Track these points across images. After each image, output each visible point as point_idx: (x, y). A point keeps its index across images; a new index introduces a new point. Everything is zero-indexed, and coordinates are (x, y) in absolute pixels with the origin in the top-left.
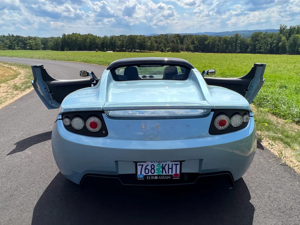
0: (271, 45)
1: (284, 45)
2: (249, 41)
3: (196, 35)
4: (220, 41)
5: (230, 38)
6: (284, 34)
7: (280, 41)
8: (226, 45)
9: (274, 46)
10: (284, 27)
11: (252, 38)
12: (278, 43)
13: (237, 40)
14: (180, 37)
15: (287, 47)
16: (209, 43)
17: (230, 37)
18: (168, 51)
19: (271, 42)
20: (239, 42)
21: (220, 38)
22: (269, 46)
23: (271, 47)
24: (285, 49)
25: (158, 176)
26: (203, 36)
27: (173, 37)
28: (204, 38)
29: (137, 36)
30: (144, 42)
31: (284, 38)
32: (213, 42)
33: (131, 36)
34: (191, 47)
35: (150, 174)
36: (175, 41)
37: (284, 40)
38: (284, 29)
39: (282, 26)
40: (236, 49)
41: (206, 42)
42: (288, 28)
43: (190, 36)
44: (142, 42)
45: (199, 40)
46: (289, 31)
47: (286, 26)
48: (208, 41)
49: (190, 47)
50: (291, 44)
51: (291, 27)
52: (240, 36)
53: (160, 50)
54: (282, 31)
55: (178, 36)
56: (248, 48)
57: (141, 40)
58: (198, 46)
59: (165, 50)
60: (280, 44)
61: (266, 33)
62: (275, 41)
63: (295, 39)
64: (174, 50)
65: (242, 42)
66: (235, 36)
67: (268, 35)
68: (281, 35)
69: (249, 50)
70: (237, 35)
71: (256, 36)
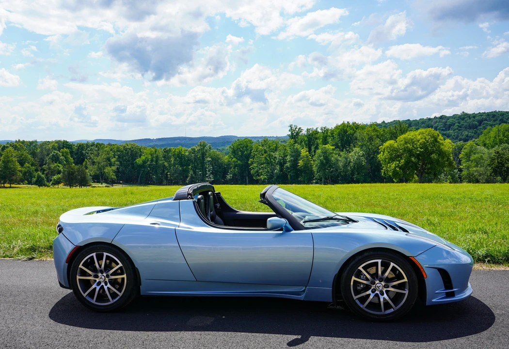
1: (307, 164)
3: (109, 144)
4: (166, 158)
5: (190, 152)
6: (301, 144)
7: (297, 155)
8: (182, 165)
9: (287, 168)
10: (297, 130)
12: (295, 162)
13: (203, 155)
14: (71, 148)
15: (315, 169)
16: (144, 162)
17: (190, 149)
18: (57, 183)
19: (281, 160)
20: (210, 159)
21: (167, 152)
22: (278, 167)
23: (281, 170)
24: (312, 173)
27: (54, 148)
28: (132, 151)
31: (304, 152)
32: (152, 161)
36: (62, 157)
37: (307, 155)
38: (298, 134)
39: (294, 128)
40: (204, 175)
41: (139, 161)
42: (304, 132)
43: (98, 146)
45: (119, 157)
46: (306, 138)
47: (300, 128)
48: (143, 158)
49: (106, 171)
50: (322, 162)
51: (308, 130)
52: (210, 148)
53: (34, 180)
54: (295, 135)
55: (64, 145)
56: (225, 173)
58: (120, 170)
59: (49, 180)
60: (301, 163)
61: (265, 141)
62: (288, 158)
63: (326, 155)
64: (74, 179)
65: (215, 160)
66: (198, 148)
67: (269, 145)
68: (297, 146)
69: (229, 177)
70: (203, 145)
71: (242, 149)
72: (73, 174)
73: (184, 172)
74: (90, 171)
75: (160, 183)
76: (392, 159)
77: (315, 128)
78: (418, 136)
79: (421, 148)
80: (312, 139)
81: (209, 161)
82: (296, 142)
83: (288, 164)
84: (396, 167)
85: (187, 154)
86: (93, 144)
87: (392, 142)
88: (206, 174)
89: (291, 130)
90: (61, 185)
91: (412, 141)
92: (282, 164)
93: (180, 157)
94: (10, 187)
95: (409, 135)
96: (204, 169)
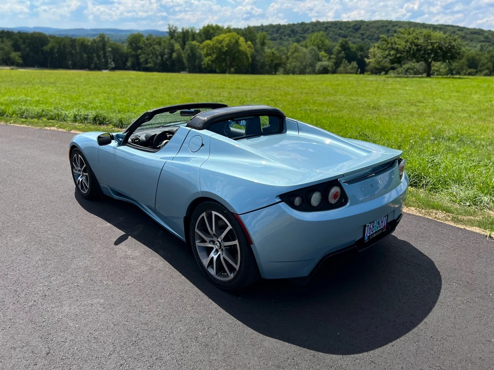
1: (179, 56)
2: (125, 48)
3: (19, 33)
4: (73, 46)
5: (92, 43)
6: (176, 40)
7: (172, 50)
8: (86, 53)
9: (166, 59)
10: (174, 28)
11: (131, 44)
12: (171, 54)
13: (104, 45)
15: (185, 60)
16: (52, 49)
17: (91, 39)
19: (161, 52)
20: (110, 49)
21: (73, 41)
22: (160, 58)
23: (162, 60)
24: (183, 63)
25: (375, 233)
26: (37, 35)
28: (39, 39)
31: (177, 46)
32: (60, 48)
34: (15, 55)
35: (372, 233)
37: (179, 49)
38: (174, 31)
40: (106, 62)
41: (46, 48)
42: (180, 30)
45: (29, 43)
46: (181, 36)
47: (176, 27)
48: (50, 45)
49: (11, 56)
50: (189, 55)
51: (183, 29)
52: (108, 40)
54: (172, 33)
56: (127, 60)
58: (30, 55)
60: (174, 55)
61: (150, 36)
62: (166, 51)
63: (193, 49)
65: (116, 51)
66: (99, 39)
68: (173, 41)
69: (129, 64)
70: (102, 37)
71: (136, 41)
73: (90, 59)
76: (207, 55)
77: (188, 28)
78: (225, 38)
79: (226, 47)
80: (186, 36)
81: (109, 51)
82: (172, 38)
83: (166, 56)
84: (209, 60)
85: (90, 44)
87: (208, 42)
88: (108, 61)
89: (170, 28)
91: (221, 42)
92: (162, 55)
93: (84, 46)
95: (221, 37)
96: (105, 57)
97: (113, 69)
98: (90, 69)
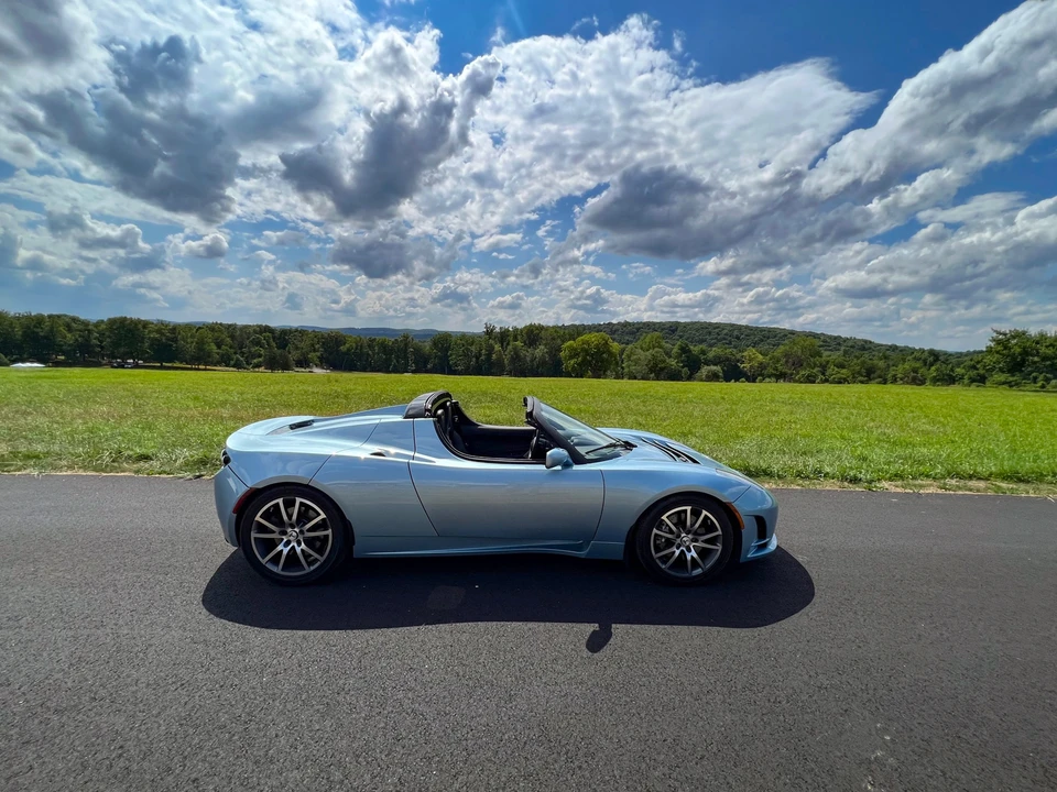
0: (477, 358)
1: (500, 358)
2: (427, 347)
4: (371, 346)
5: (393, 342)
6: (494, 341)
7: (491, 350)
8: (385, 354)
9: (482, 360)
10: (491, 327)
12: (489, 356)
13: (406, 345)
14: (274, 333)
15: (506, 361)
16: (349, 350)
18: (258, 366)
19: (477, 353)
21: (371, 341)
22: (474, 359)
23: (477, 362)
24: (503, 366)
27: (255, 332)
29: (146, 324)
30: (175, 340)
31: (497, 347)
32: (356, 349)
33: (123, 320)
36: (263, 342)
37: (499, 350)
38: (492, 331)
39: (489, 326)
40: (407, 364)
41: (343, 348)
42: (498, 330)
43: (301, 332)
44: (168, 339)
45: (323, 343)
46: (500, 335)
47: (494, 326)
48: (347, 345)
50: (512, 357)
51: (501, 328)
53: (232, 363)
54: (489, 332)
56: (426, 362)
57: (163, 334)
58: (325, 355)
59: (248, 364)
60: (494, 357)
61: (463, 336)
62: (483, 352)
63: (516, 351)
64: (275, 364)
65: (418, 351)
66: (401, 339)
67: (467, 340)
68: (491, 342)
69: (429, 367)
70: (406, 337)
71: (443, 342)
72: (274, 358)
73: (388, 361)
74: (294, 356)
75: (364, 370)
76: (571, 357)
77: (507, 327)
78: (593, 338)
79: (595, 349)
80: (504, 336)
81: (411, 351)
82: (490, 338)
83: (483, 357)
84: (574, 364)
85: (390, 343)
86: (296, 330)
87: (571, 342)
89: (486, 327)
90: (262, 369)
91: (588, 343)
93: (383, 346)
94: (205, 370)
95: (585, 337)
96: (406, 358)
97: (414, 372)
98: (388, 372)
